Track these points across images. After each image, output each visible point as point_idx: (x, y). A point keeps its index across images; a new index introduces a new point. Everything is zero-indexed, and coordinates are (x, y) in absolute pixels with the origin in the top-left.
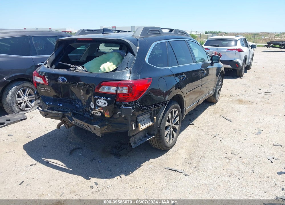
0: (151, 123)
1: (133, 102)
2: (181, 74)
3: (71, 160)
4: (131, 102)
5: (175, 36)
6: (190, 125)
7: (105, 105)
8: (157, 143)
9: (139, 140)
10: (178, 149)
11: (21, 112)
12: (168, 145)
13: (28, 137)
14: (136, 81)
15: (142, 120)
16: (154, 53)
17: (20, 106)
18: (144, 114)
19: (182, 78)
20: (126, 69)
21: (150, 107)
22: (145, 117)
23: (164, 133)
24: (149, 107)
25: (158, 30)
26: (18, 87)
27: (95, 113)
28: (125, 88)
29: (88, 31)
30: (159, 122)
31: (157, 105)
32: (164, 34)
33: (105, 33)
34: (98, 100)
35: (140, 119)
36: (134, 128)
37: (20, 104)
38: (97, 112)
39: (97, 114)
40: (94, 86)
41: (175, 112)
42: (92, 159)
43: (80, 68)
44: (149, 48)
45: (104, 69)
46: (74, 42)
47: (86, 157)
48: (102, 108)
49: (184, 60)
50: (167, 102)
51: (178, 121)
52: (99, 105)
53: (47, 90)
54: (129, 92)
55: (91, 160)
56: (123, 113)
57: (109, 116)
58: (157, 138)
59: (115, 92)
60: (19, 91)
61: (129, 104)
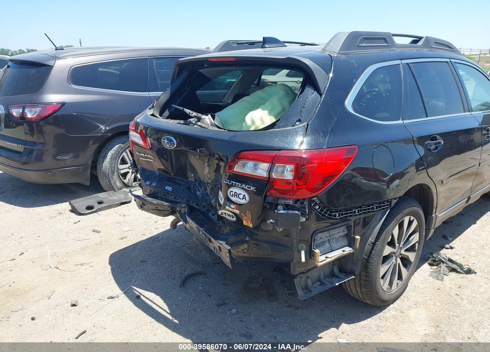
0: (348, 250)
1: (304, 199)
2: (433, 138)
3: (180, 298)
4: (299, 200)
5: (426, 51)
6: (444, 250)
7: (243, 202)
8: (359, 291)
9: (316, 282)
10: (410, 307)
11: (124, 189)
12: (386, 297)
13: (122, 239)
14: (316, 152)
15: (325, 241)
16: (377, 90)
17: (125, 179)
18: (331, 227)
19: (433, 147)
20: (297, 125)
21: (347, 214)
22: (333, 235)
23: (377, 271)
24: (345, 214)
25: (384, 39)
26: (122, 145)
27: (225, 213)
28: (290, 167)
29: (238, 44)
30: (368, 247)
31: (366, 210)
32: (398, 47)
33: (267, 46)
34: (231, 189)
35: (321, 238)
36: (303, 260)
37: (125, 175)
38: (229, 213)
39: (229, 218)
40: (227, 158)
41: (410, 223)
42: (220, 302)
43: (207, 119)
44: (359, 77)
45: (253, 122)
46: (205, 66)
47: (210, 296)
48: (239, 206)
49: (441, 104)
50: (391, 202)
51: (416, 242)
52: (234, 199)
53: (150, 158)
54: (295, 176)
55: (217, 305)
56: (279, 223)
57: (251, 226)
58: (360, 281)
59: (265, 175)
60: (124, 154)
61: (296, 203)
